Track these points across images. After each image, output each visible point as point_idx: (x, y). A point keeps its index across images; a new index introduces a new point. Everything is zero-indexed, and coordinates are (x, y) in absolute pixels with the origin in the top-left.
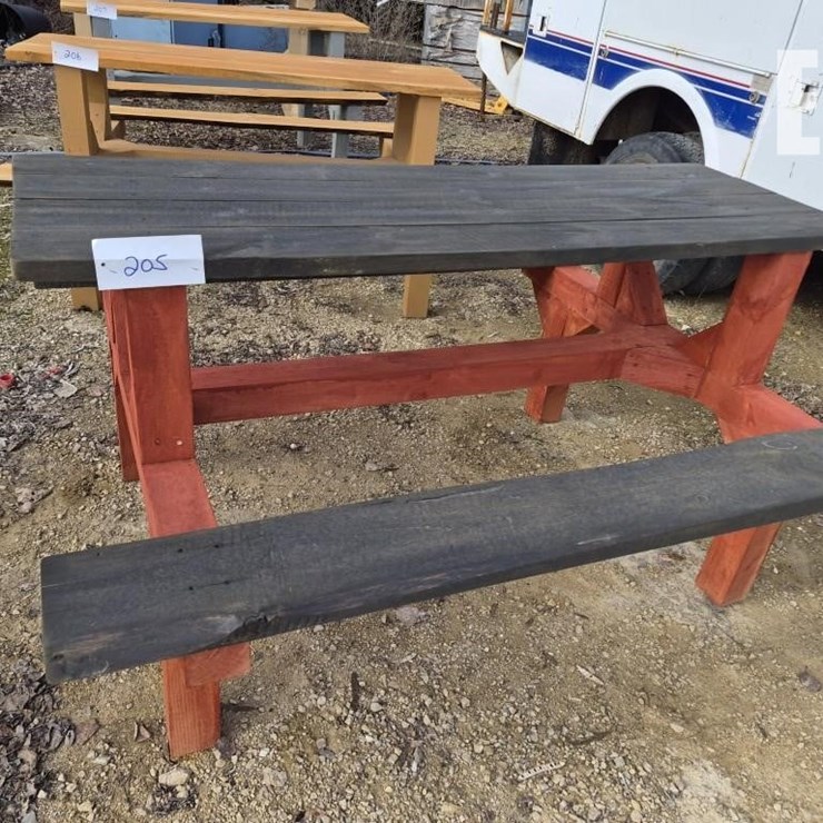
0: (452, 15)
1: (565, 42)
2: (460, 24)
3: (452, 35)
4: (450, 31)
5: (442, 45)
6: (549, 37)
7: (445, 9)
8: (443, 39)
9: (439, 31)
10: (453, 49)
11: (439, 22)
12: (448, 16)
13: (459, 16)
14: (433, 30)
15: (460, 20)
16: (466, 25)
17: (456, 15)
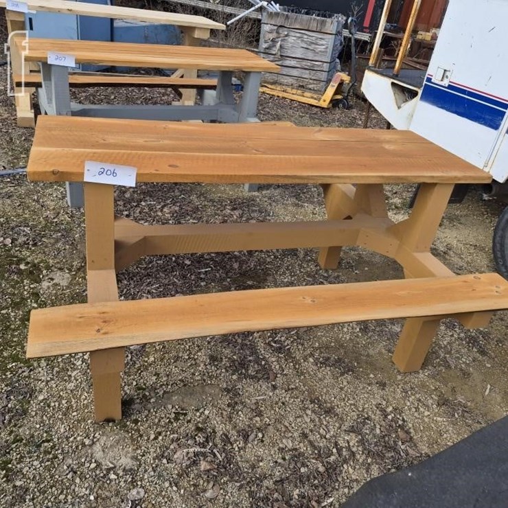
0: (280, 31)
1: (463, 92)
2: (286, 38)
3: (281, 46)
4: (279, 43)
5: (274, 53)
6: (450, 87)
7: (276, 28)
8: (274, 49)
9: (271, 43)
10: (281, 56)
11: (271, 36)
12: (278, 32)
13: (286, 33)
14: (266, 42)
15: (287, 36)
16: (291, 39)
17: (284, 32)
